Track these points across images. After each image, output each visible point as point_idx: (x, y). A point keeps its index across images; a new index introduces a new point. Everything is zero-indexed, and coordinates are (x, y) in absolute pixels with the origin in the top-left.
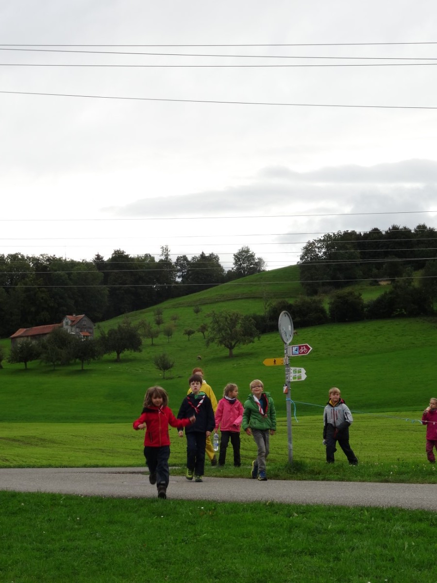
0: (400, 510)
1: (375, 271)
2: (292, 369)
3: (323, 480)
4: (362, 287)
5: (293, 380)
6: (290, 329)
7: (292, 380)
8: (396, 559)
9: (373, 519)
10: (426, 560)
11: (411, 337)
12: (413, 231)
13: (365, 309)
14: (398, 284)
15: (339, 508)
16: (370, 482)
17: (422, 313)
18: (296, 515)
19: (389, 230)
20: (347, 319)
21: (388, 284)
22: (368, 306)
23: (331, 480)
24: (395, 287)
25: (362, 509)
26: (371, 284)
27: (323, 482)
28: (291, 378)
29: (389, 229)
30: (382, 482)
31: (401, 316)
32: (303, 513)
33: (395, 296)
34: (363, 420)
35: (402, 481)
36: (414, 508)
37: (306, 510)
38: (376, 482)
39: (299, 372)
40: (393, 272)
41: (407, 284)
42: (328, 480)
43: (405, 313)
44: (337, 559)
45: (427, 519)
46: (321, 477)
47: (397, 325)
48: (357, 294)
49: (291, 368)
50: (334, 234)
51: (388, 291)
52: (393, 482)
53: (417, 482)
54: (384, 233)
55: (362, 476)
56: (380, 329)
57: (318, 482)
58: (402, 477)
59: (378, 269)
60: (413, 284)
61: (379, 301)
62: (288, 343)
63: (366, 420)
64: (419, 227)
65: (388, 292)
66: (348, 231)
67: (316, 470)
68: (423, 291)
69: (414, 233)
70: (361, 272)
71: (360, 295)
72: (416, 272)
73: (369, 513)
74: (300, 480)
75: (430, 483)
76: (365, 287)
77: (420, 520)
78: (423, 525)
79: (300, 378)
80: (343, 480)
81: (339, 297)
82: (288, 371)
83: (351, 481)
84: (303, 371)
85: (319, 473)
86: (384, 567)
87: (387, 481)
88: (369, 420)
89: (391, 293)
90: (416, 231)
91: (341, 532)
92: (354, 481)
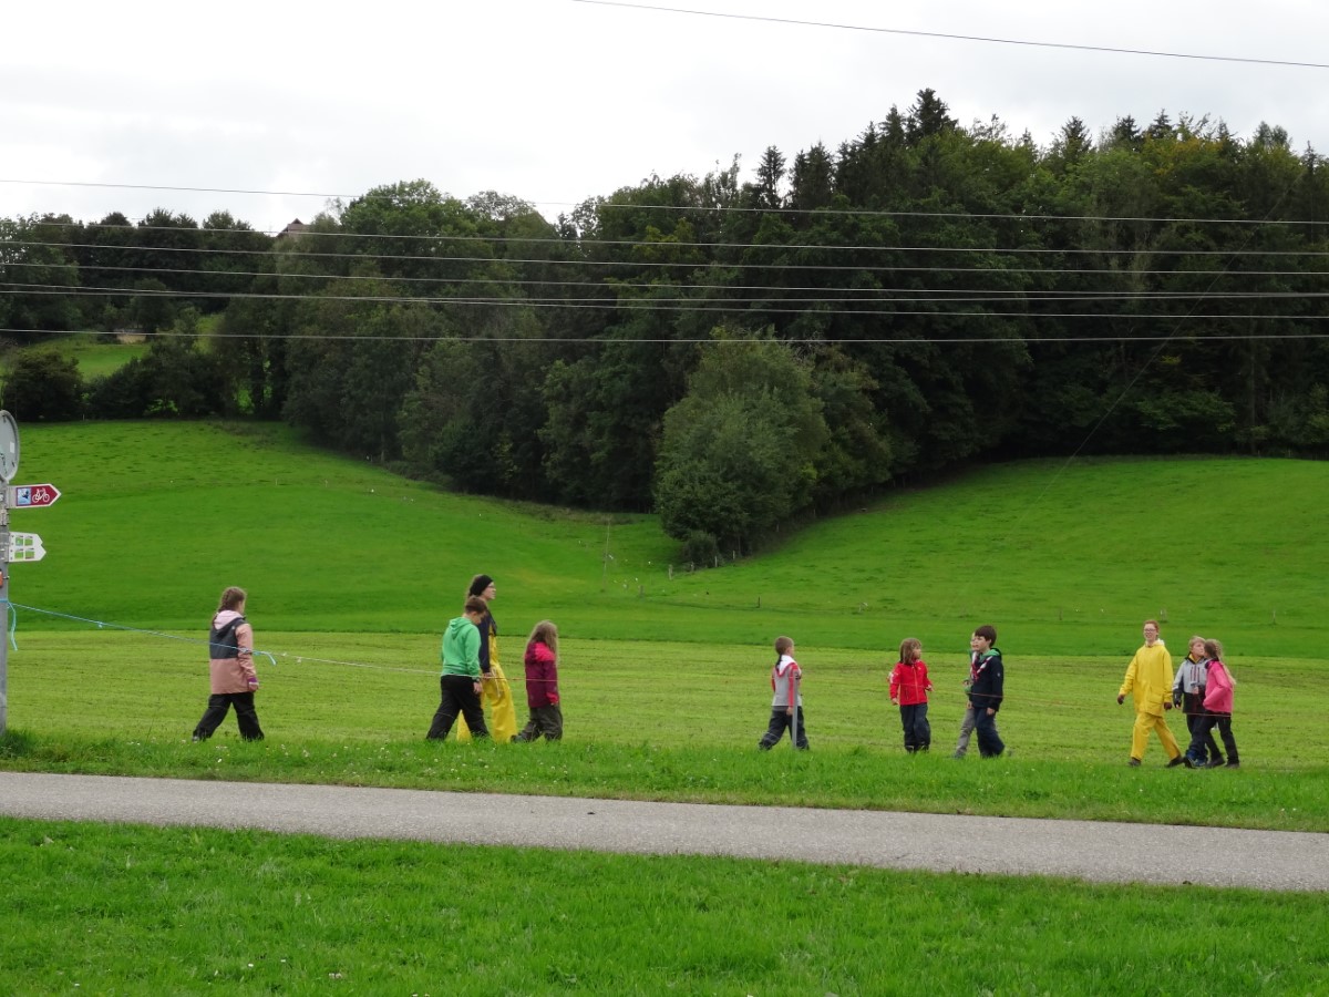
0: (262, 835)
1: (110, 310)
2: (15, 535)
3: (75, 772)
4: (78, 344)
5: (14, 560)
6: (12, 450)
7: (12, 558)
8: (285, 925)
9: (213, 850)
10: (343, 929)
11: (186, 464)
12: (200, 226)
13: (86, 396)
14: (164, 343)
15: (138, 829)
16: (177, 778)
17: (213, 413)
18: (49, 840)
19: (148, 220)
20: (41, 417)
21: (139, 342)
22: (92, 389)
23: (92, 773)
24: (156, 351)
25: (186, 830)
26: (101, 340)
27: (78, 777)
28: (12, 555)
29: (148, 216)
30: (202, 778)
31: (166, 415)
32: (63, 837)
33: (154, 369)
34: (76, 647)
35: (245, 778)
36: (291, 829)
37: (68, 832)
38: (189, 778)
39: (29, 542)
40: (151, 318)
41: (183, 345)
42: (85, 773)
43: (176, 410)
44: (166, 924)
45: (323, 852)
46: (69, 766)
47: (155, 435)
48: (67, 359)
49: (12, 533)
50: (22, 220)
51: (140, 357)
52: (225, 780)
53: (276, 781)
54: (135, 224)
55: (158, 767)
56: (116, 443)
57: (65, 776)
58: (241, 770)
59: (118, 306)
60: (196, 344)
61: (117, 381)
62: (8, 479)
63: (82, 647)
64: (214, 217)
65: (139, 361)
66: (52, 214)
67: (57, 751)
68: (219, 363)
69: (201, 231)
70: (77, 310)
71: (75, 362)
72: (204, 319)
73: (202, 838)
74: (24, 771)
75: (303, 782)
76: (87, 346)
77: (311, 854)
78: (318, 864)
79: (30, 554)
80: (118, 774)
81: (25, 365)
82: (6, 539)
83: (135, 776)
84: (37, 540)
85: (64, 758)
86: (266, 939)
87: (212, 777)
88: (91, 647)
89: (146, 362)
90: (206, 225)
91: (157, 875)
92: (142, 776)
